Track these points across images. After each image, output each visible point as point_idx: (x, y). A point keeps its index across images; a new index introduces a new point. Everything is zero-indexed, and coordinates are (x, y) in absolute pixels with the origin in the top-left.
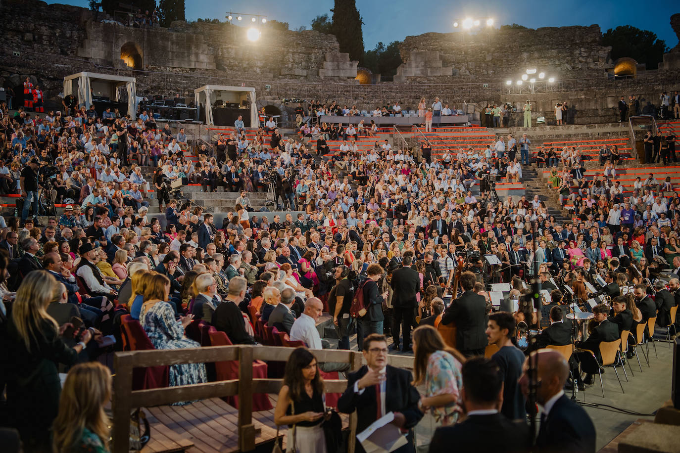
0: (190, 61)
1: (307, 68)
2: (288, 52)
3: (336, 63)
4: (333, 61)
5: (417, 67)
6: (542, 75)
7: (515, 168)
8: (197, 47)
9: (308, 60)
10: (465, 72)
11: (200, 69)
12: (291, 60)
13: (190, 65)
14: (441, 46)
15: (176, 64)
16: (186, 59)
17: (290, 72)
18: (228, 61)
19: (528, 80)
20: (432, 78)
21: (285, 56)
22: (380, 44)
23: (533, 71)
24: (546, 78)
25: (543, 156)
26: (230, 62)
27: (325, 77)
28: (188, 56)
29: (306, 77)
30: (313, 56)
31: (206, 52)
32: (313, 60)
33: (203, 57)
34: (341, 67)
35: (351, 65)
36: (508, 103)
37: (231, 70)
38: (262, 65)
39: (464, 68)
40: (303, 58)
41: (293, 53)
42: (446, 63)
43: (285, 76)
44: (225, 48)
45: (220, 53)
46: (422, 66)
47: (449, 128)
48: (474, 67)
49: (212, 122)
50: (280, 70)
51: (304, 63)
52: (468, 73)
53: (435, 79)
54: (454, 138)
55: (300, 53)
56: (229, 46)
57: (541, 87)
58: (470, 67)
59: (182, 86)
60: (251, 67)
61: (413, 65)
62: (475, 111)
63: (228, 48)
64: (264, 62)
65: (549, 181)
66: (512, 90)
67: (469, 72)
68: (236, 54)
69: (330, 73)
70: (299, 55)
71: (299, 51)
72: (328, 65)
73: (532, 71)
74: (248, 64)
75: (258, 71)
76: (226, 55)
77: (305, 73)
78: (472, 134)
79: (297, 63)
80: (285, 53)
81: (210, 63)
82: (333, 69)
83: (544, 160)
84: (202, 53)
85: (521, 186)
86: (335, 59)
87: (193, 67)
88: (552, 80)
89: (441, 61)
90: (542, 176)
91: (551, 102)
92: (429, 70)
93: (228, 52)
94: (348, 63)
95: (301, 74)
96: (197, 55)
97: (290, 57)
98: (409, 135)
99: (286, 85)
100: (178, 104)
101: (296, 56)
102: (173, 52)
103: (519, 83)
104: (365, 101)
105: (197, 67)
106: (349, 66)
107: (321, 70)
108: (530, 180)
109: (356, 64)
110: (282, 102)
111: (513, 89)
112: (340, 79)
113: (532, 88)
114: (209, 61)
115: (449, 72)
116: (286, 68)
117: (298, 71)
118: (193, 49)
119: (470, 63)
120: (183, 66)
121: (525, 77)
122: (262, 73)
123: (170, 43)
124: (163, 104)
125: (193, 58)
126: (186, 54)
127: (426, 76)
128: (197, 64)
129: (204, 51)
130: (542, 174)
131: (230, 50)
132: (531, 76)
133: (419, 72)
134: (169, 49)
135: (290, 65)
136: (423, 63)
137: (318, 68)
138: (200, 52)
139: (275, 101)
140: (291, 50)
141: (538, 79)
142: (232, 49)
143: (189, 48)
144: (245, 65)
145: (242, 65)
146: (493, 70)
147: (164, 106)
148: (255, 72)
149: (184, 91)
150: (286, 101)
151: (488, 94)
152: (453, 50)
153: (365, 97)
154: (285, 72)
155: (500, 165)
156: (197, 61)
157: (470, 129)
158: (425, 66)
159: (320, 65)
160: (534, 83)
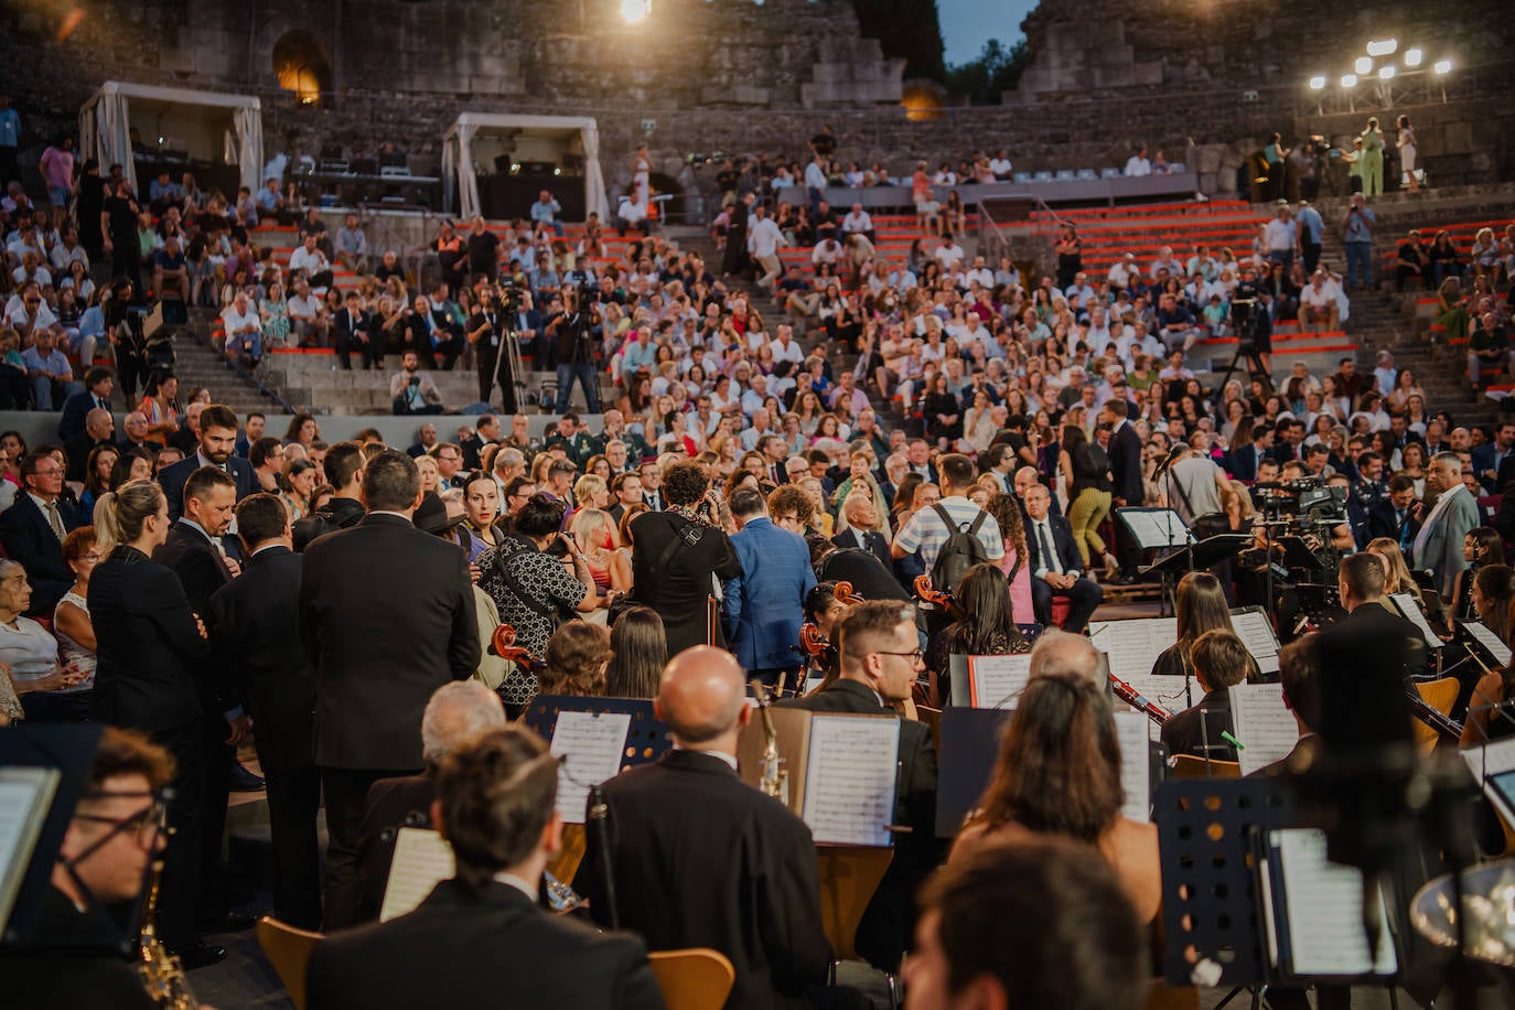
0: (456, 76)
1: (767, 83)
2: (720, 44)
3: (844, 66)
4: (837, 61)
5: (1064, 65)
6: (1414, 57)
7: (1325, 292)
8: (476, 38)
9: (773, 63)
10: (1199, 73)
11: (484, 95)
12: (727, 65)
13: (457, 85)
14: (1131, 10)
15: (419, 84)
16: (447, 70)
17: (723, 96)
18: (560, 74)
19: (1375, 71)
20: (1105, 94)
21: (709, 54)
22: (993, 44)
23: (1389, 46)
24: (1428, 62)
25: (1416, 260)
26: (565, 77)
27: (817, 105)
28: (453, 61)
29: (767, 107)
30: (785, 53)
31: (498, 51)
32: (785, 62)
33: (490, 65)
34: (858, 76)
35: (887, 70)
36: (1317, 138)
37: (568, 95)
38: (649, 79)
39: (1194, 62)
40: (759, 59)
41: (733, 47)
42: (1144, 51)
43: (711, 105)
44: (553, 41)
45: (539, 54)
46: (1079, 63)
47: (1143, 208)
48: (1222, 59)
49: (477, 211)
50: (697, 91)
51: (760, 72)
52: (1205, 74)
53: (1115, 94)
54: (1154, 231)
55: (752, 45)
56: (565, 36)
57: (1411, 89)
58: (1212, 60)
59: (417, 130)
60: (621, 86)
61: (1055, 61)
62: (1221, 164)
63: (560, 40)
64: (654, 72)
65: (1434, 326)
66: (1326, 104)
67: (1211, 72)
68: (582, 52)
69: (830, 94)
70: (747, 51)
71: (749, 40)
72: (825, 71)
73: (1386, 46)
74: (614, 79)
75: (640, 95)
76: (554, 59)
77: (763, 95)
78: (1209, 220)
79: (744, 73)
80: (711, 48)
81: (509, 79)
82: (838, 83)
83: (1417, 269)
84: (490, 53)
85: (1344, 341)
86: (841, 56)
87: (465, 89)
88: (1444, 67)
89: (1131, 48)
90: (1413, 311)
91: (1443, 130)
92: (1098, 73)
93: (560, 51)
94: (878, 64)
95: (752, 100)
96: (475, 58)
97: (724, 58)
98: (1027, 230)
99: (706, 123)
100: (385, 169)
101: (741, 54)
102: (411, 54)
103: (1348, 82)
104: (915, 154)
105: (477, 88)
106: (878, 70)
107: (805, 88)
108: (1374, 326)
109: (899, 68)
110: (686, 164)
111: (1328, 100)
112: (855, 105)
113: (1383, 94)
114: (505, 73)
115: (1154, 75)
116: (713, 85)
117: (746, 93)
118: (466, 45)
119: (1212, 49)
120: (438, 88)
121: (1363, 65)
122: (652, 99)
123: (402, 30)
124: (343, 170)
125: (464, 67)
126: (446, 58)
127: (1089, 90)
128: (475, 81)
129: (492, 48)
130: (1413, 308)
131: (565, 45)
132: (1380, 61)
133: (1069, 80)
134: (401, 47)
135: (724, 79)
136: (1079, 56)
137: (800, 81)
138: (483, 50)
139: (668, 161)
140: (726, 40)
141: (1402, 68)
142: (570, 42)
143: (454, 43)
144: (605, 83)
145: (598, 83)
146: (1277, 64)
147: (345, 174)
148: (632, 98)
149: (423, 143)
150: (696, 160)
151: (1260, 119)
152: (1163, 17)
153: (917, 144)
154: (710, 94)
155: (1278, 286)
156: (477, 75)
157: (1205, 210)
158: (1087, 62)
159: (805, 75)
160: (1393, 81)
